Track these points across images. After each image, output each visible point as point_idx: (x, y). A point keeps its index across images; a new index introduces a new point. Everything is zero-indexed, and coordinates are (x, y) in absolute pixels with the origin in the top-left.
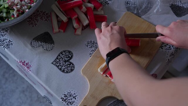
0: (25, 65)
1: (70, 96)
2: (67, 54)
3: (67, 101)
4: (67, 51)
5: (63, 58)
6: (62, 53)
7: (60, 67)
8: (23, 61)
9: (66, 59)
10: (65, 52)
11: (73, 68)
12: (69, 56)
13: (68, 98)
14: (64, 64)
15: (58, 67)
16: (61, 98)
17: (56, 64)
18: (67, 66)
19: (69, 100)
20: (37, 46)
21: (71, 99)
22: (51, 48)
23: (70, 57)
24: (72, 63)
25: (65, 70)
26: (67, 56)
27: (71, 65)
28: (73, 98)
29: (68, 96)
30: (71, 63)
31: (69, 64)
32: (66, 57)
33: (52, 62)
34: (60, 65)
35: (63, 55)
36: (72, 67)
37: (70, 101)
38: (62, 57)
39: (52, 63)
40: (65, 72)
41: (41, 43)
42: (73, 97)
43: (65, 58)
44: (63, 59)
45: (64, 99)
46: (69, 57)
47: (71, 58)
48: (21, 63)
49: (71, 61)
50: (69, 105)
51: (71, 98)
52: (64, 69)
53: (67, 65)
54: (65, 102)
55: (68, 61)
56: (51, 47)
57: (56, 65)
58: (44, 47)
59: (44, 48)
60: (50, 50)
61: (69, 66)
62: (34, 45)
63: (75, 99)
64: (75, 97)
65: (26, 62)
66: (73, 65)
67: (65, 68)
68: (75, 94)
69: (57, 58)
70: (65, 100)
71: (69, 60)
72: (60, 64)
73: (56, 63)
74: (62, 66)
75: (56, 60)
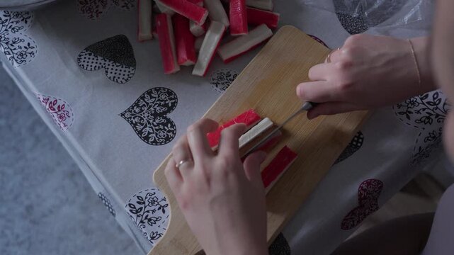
0: (54, 110)
1: (153, 202)
2: (163, 97)
3: (141, 213)
4: (164, 89)
5: (150, 106)
6: (149, 93)
7: (140, 128)
8: (52, 100)
9: (158, 108)
10: (158, 91)
11: (171, 134)
12: (167, 102)
13: (145, 207)
14: (151, 121)
15: (134, 125)
16: (130, 205)
17: (131, 118)
18: (157, 128)
19: (148, 212)
20: (93, 67)
21: (153, 211)
22: (126, 77)
23: (170, 105)
24: (171, 123)
25: (150, 136)
26: (162, 103)
27: (169, 125)
28: (159, 208)
29: (147, 203)
30: (169, 121)
31: (163, 124)
32: (159, 105)
33: (122, 111)
34: (140, 123)
35: (152, 97)
36: (169, 131)
37: (150, 215)
38: (148, 104)
39: (122, 115)
40: (150, 140)
41: (103, 62)
42: (158, 206)
43: (156, 107)
44: (152, 108)
45: (135, 207)
46: (166, 105)
47: (170, 109)
48: (46, 103)
49: (168, 116)
50: (146, 224)
51: (153, 208)
52: (149, 133)
53: (158, 124)
54: (138, 216)
55: (161, 115)
56: (127, 73)
57: (132, 121)
58: (109, 71)
59: (109, 75)
60: (124, 81)
61: (161, 127)
62: (85, 64)
63: (164, 211)
64: (163, 208)
65: (60, 103)
66: (172, 126)
67: (152, 131)
68: (164, 200)
69: (136, 104)
70: (137, 212)
71: (165, 113)
72: (142, 119)
73: (131, 115)
74: (146, 126)
75: (133, 108)
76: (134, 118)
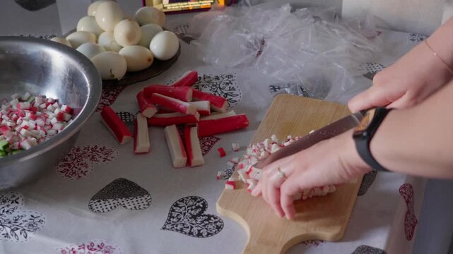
0: (95, 249)
2: (191, 203)
4: (187, 198)
5: (185, 214)
6: (176, 205)
7: (188, 231)
8: (88, 244)
9: (193, 212)
10: (182, 201)
11: (218, 224)
12: (197, 205)
14: (194, 222)
15: (182, 230)
17: (173, 227)
18: (203, 224)
20: (109, 209)
22: (146, 203)
23: (201, 206)
24: (213, 216)
25: (201, 232)
26: (194, 207)
27: (212, 218)
30: (209, 217)
31: (205, 220)
32: (192, 210)
33: (162, 225)
34: (185, 227)
35: (181, 207)
36: (215, 222)
38: (181, 213)
39: (164, 229)
40: (204, 235)
41: (115, 201)
43: (190, 211)
44: (187, 214)
46: (198, 207)
47: (205, 207)
48: (84, 248)
49: (206, 213)
52: (199, 231)
53: (202, 222)
55: (199, 215)
56: (144, 201)
57: (176, 229)
58: (127, 205)
59: (129, 207)
60: (146, 206)
61: (207, 222)
62: (100, 209)
65: (97, 242)
66: (215, 218)
67: (200, 228)
69: (171, 216)
71: (202, 212)
72: (184, 224)
73: (172, 222)
74: (192, 227)
75: (169, 220)
76: (177, 226)
